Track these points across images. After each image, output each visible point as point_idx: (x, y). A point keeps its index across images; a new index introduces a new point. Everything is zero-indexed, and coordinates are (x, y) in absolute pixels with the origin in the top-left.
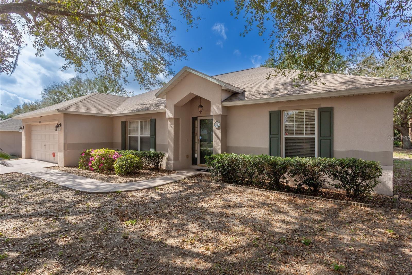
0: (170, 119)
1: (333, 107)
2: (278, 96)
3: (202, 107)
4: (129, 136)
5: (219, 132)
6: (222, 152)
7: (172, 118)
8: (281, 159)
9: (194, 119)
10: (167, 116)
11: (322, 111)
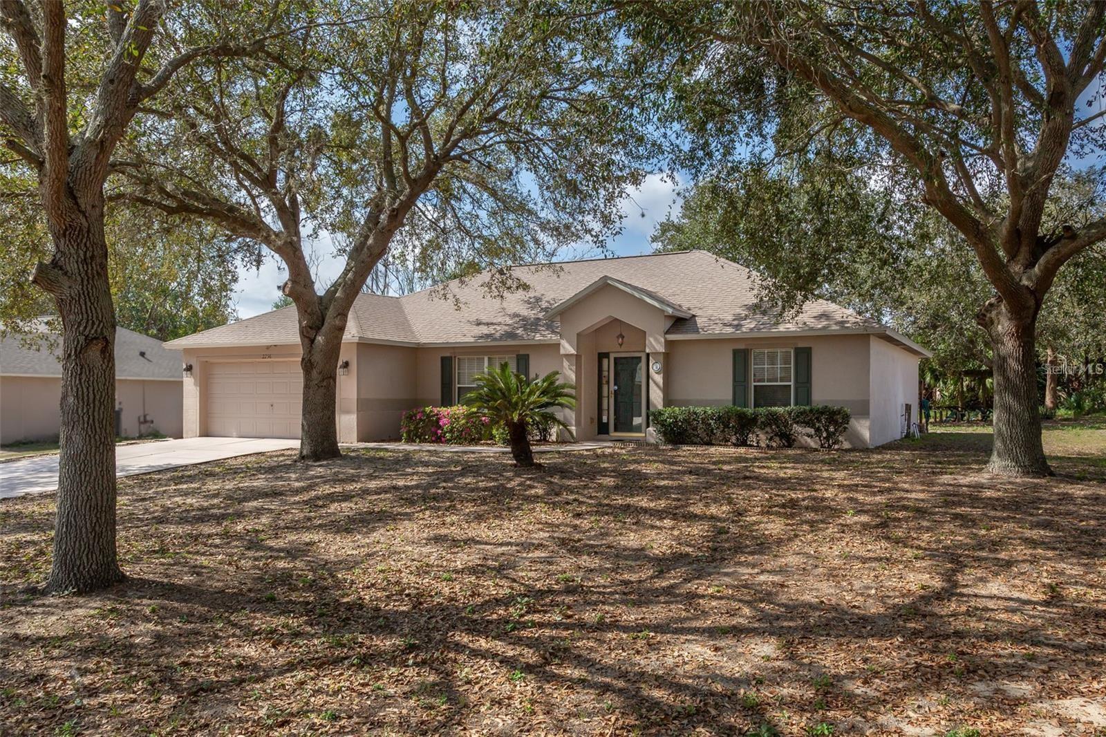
0: (568, 356)
1: (810, 348)
2: (744, 330)
3: (623, 337)
4: (457, 386)
5: (659, 378)
6: (665, 406)
7: (572, 355)
8: (750, 410)
9: (602, 356)
10: (562, 352)
11: (798, 351)
